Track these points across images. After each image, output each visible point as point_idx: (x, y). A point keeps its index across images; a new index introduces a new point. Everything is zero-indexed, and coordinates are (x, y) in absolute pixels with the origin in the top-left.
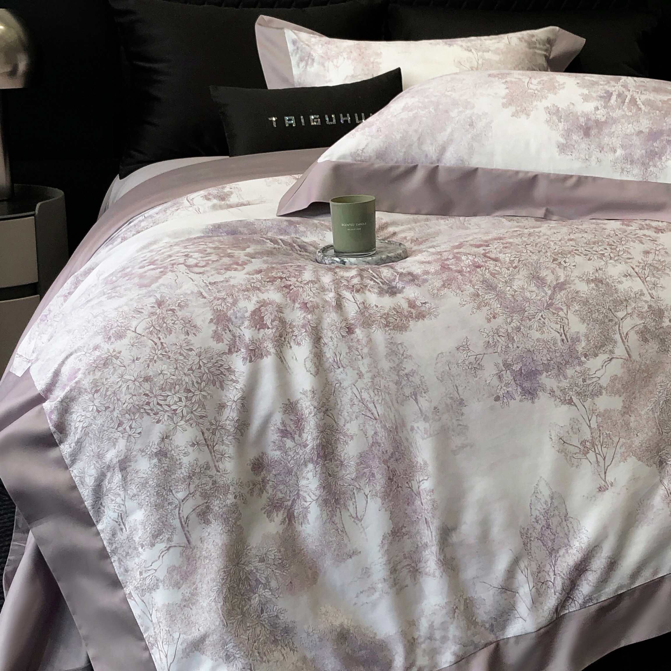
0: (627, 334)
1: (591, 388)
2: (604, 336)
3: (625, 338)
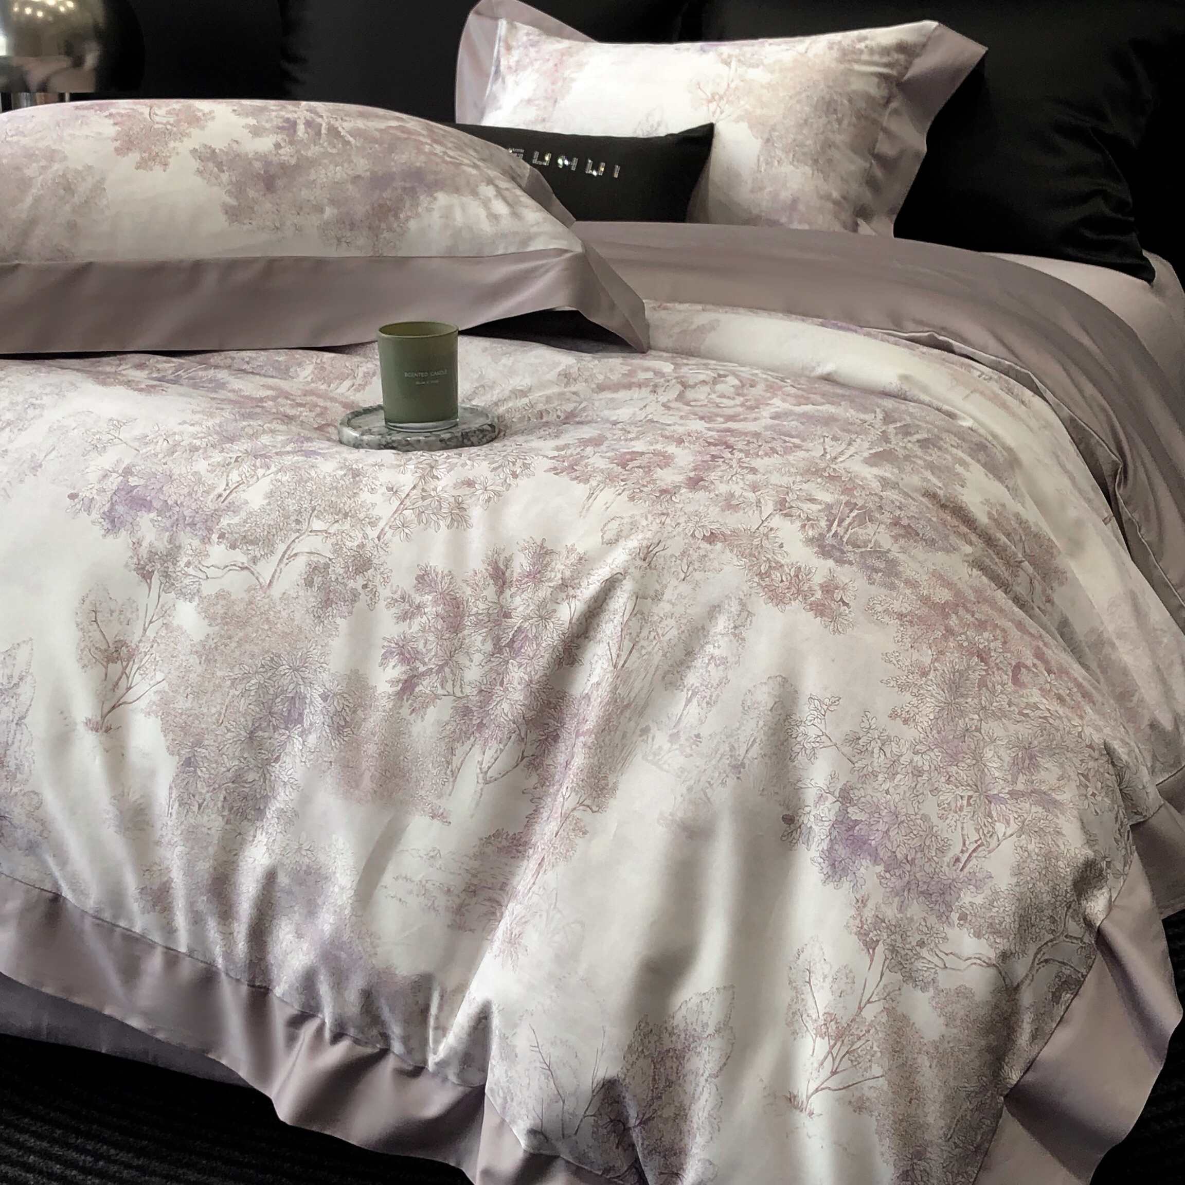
0: (296, 555)
1: (187, 581)
2: (268, 532)
3: (288, 557)
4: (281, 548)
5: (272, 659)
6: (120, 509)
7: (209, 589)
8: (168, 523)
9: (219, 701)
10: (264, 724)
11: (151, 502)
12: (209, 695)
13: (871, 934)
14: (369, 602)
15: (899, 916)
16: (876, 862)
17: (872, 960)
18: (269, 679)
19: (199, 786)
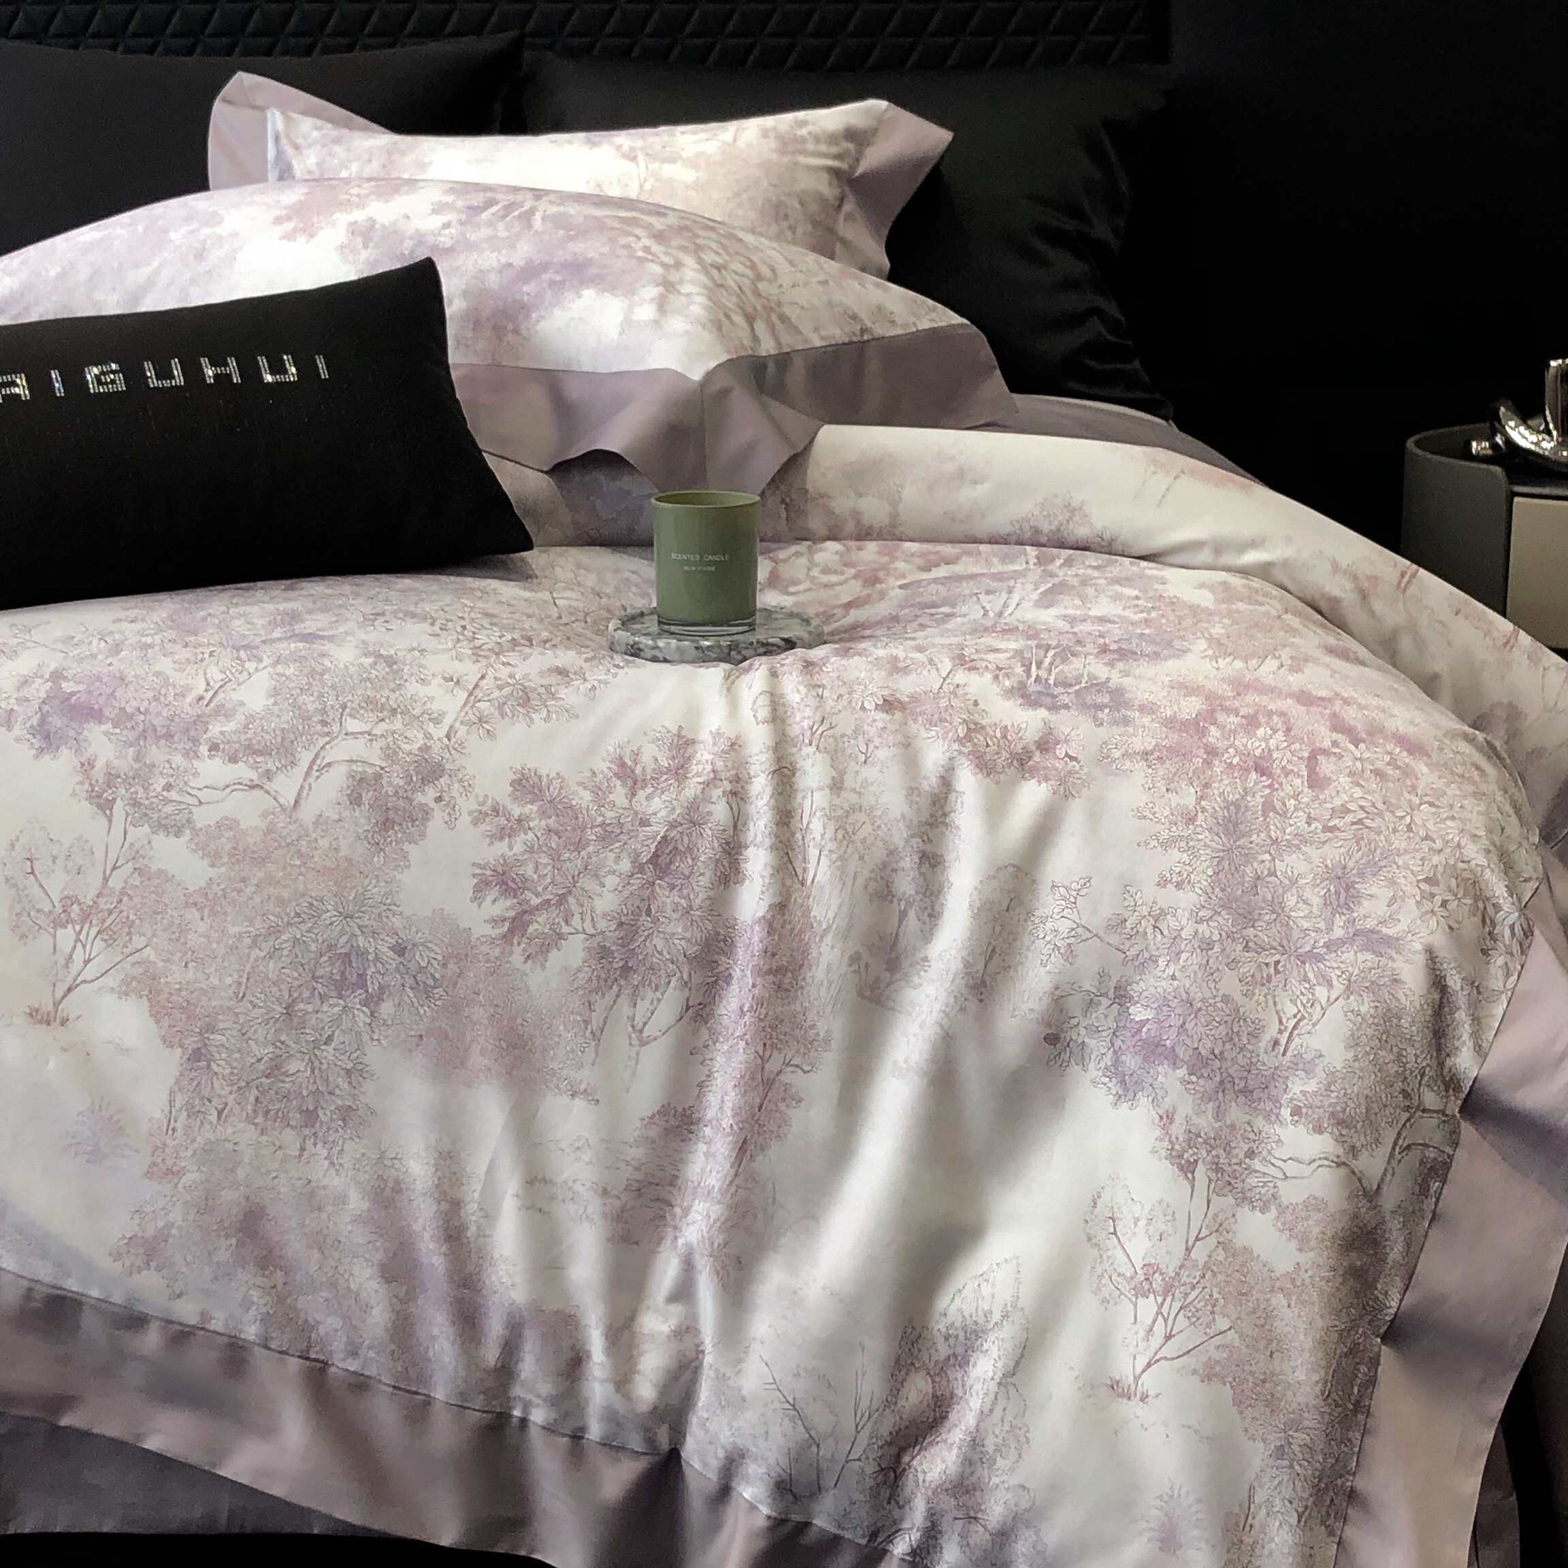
0: (329, 765)
1: (169, 809)
2: (283, 739)
3: (318, 767)
4: (305, 758)
5: (311, 904)
6: (56, 722)
7: (204, 817)
8: (132, 736)
9: (236, 967)
10: (306, 994)
11: (100, 710)
12: (219, 960)
13: (1186, 1156)
14: (447, 819)
15: (1217, 1125)
16: (1175, 1066)
17: (1193, 1187)
18: (308, 932)
19: (215, 1085)
